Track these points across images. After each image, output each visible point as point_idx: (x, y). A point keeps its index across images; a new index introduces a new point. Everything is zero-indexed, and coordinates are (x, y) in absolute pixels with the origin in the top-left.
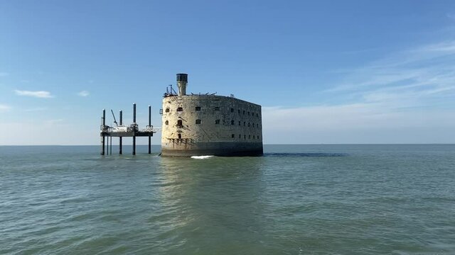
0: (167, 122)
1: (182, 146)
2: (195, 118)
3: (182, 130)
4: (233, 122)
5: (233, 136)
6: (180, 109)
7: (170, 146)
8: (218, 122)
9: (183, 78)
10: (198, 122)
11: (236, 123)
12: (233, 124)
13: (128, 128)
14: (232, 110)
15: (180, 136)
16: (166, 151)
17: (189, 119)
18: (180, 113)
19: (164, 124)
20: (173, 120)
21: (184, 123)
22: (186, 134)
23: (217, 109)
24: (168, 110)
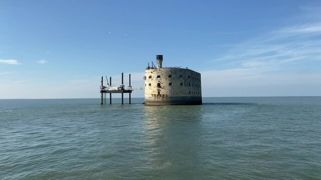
0: (150, 85)
1: (160, 99)
2: (168, 82)
3: (160, 89)
4: (189, 84)
5: (190, 92)
6: (159, 77)
7: (153, 99)
8: (181, 84)
9: (160, 58)
10: (170, 84)
11: (191, 84)
12: (189, 85)
13: (118, 88)
14: (189, 77)
15: (159, 92)
16: (150, 102)
17: (165, 82)
18: (159, 79)
19: (148, 85)
20: (154, 83)
21: (161, 85)
22: (163, 92)
23: (181, 76)
24: (150, 77)
